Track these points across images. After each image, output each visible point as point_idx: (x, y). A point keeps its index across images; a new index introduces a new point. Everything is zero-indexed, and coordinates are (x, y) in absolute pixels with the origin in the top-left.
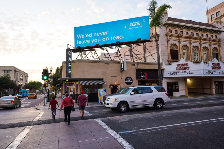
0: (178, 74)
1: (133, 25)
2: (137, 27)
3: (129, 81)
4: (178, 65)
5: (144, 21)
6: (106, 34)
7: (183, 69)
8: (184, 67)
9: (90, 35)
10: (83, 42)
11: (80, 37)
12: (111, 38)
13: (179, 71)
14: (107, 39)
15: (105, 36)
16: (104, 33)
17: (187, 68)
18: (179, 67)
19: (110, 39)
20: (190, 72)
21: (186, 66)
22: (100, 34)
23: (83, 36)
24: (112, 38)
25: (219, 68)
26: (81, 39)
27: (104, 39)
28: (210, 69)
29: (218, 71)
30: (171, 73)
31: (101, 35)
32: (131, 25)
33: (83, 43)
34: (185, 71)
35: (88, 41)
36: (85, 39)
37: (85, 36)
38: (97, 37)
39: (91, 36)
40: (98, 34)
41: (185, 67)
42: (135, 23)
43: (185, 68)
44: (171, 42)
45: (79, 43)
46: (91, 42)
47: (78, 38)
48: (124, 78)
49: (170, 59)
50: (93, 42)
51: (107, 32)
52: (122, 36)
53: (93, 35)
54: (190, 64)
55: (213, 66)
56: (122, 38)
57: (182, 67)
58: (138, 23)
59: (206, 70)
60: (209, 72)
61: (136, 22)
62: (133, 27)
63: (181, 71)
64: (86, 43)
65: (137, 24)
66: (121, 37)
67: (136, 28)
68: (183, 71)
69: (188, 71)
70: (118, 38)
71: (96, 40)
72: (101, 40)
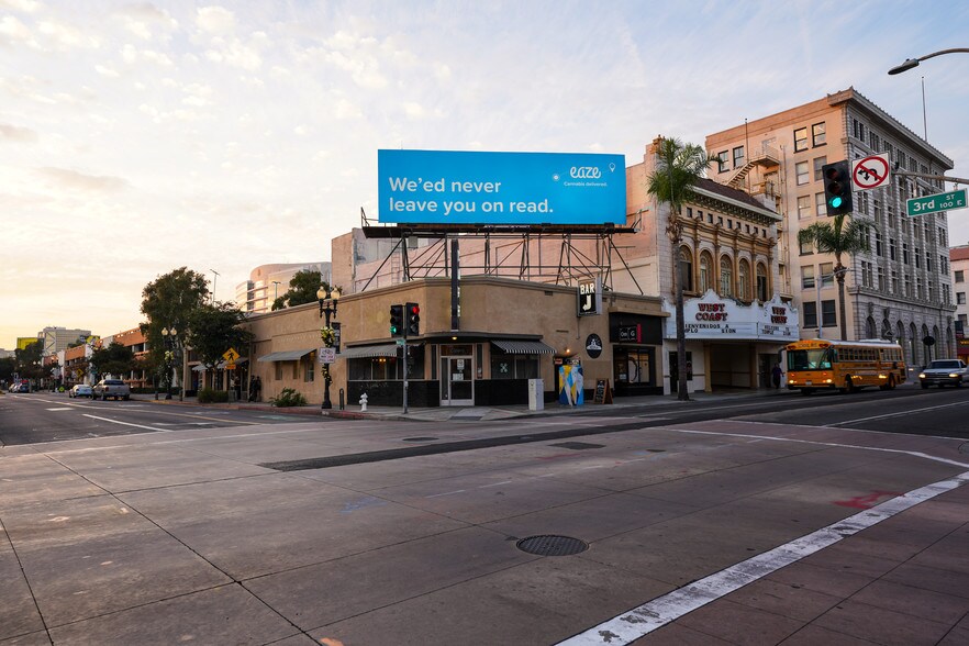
0: (700, 330)
1: (578, 176)
2: (593, 184)
3: (594, 346)
4: (702, 307)
5: (612, 170)
6: (494, 189)
7: (712, 318)
9: (440, 187)
10: (411, 206)
11: (402, 189)
12: (512, 204)
13: (702, 322)
14: (498, 206)
15: (492, 197)
16: (488, 187)
17: (722, 318)
18: (702, 313)
19: (507, 207)
20: (727, 326)
21: (719, 312)
22: (474, 189)
23: (412, 186)
24: (515, 206)
25: (784, 320)
26: (404, 196)
27: (487, 207)
28: (768, 321)
29: (782, 328)
31: (478, 190)
32: (575, 175)
33: (414, 209)
34: (715, 323)
35: (432, 206)
36: (421, 195)
37: (420, 186)
38: (463, 197)
39: (443, 190)
40: (466, 187)
41: (714, 313)
42: (586, 171)
43: (718, 317)
45: (397, 206)
46: (441, 209)
47: (394, 189)
48: (584, 337)
49: (679, 289)
50: (448, 210)
51: (497, 185)
52: (546, 204)
53: (448, 186)
54: (730, 307)
55: (772, 314)
56: (546, 210)
57: (709, 313)
58: (595, 172)
59: (762, 324)
60: (767, 331)
61: (590, 169)
62: (579, 180)
63: (708, 323)
64: (422, 209)
65: (591, 174)
66: (543, 207)
67: (588, 184)
68: (713, 323)
69: (722, 324)
70: (533, 208)
71: (459, 207)
72: (478, 207)
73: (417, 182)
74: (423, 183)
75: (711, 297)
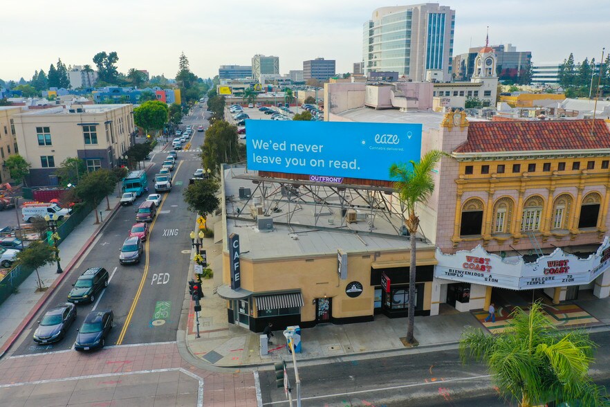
0: (464, 275)
1: (381, 141)
2: (392, 149)
3: (354, 289)
4: (469, 259)
5: (409, 137)
6: (318, 150)
7: (477, 268)
8: (480, 265)
9: (283, 147)
10: (266, 160)
11: (260, 147)
12: (331, 162)
13: (469, 270)
14: (321, 163)
15: (316, 156)
16: (314, 148)
17: (486, 269)
18: (469, 263)
19: (327, 163)
20: (490, 276)
21: (484, 264)
22: (305, 149)
23: (266, 146)
24: (332, 164)
25: (565, 270)
26: (261, 152)
27: (313, 163)
30: (452, 272)
31: (308, 150)
32: (378, 141)
33: (267, 162)
34: (481, 272)
35: (278, 160)
36: (271, 153)
37: (271, 146)
38: (298, 155)
39: (285, 149)
40: (300, 148)
41: (482, 265)
42: (387, 138)
43: (483, 268)
45: (257, 159)
46: (284, 163)
47: (255, 147)
48: (345, 283)
49: (457, 238)
50: (288, 163)
51: (321, 147)
52: (355, 163)
53: (288, 147)
54: (495, 260)
55: (547, 267)
56: (355, 168)
57: (476, 264)
58: (394, 139)
59: (527, 278)
60: (535, 281)
61: (391, 136)
62: (381, 145)
63: (474, 271)
64: (272, 162)
65: (391, 140)
66: (353, 165)
67: (389, 149)
68: (478, 272)
69: (486, 275)
70: (345, 165)
71: (295, 162)
72: (308, 163)
73: (269, 143)
74: (273, 143)
75: (479, 252)
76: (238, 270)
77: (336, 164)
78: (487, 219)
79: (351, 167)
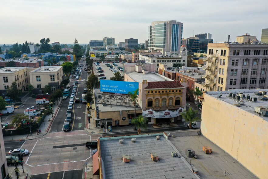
3: (124, 118)
4: (149, 112)
5: (136, 85)
10: (105, 89)
13: (149, 114)
15: (116, 89)
16: (116, 87)
19: (119, 90)
23: (105, 86)
25: (169, 114)
28: (163, 115)
30: (146, 115)
35: (108, 89)
36: (106, 88)
40: (113, 87)
42: (131, 85)
43: (152, 114)
44: (149, 98)
46: (109, 90)
48: (122, 117)
49: (147, 107)
53: (110, 86)
54: (154, 112)
55: (165, 113)
58: (133, 85)
60: (163, 117)
62: (130, 87)
67: (132, 87)
70: (123, 91)
71: (112, 90)
72: (114, 90)
75: (151, 110)
76: (98, 114)
77: (121, 91)
78: (153, 103)
79: (124, 91)
